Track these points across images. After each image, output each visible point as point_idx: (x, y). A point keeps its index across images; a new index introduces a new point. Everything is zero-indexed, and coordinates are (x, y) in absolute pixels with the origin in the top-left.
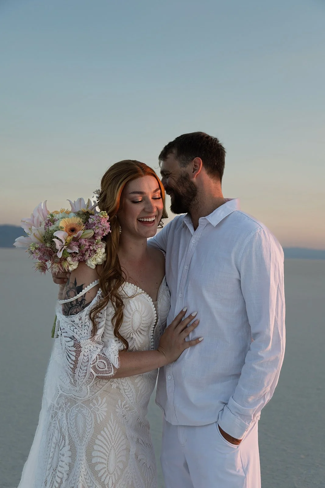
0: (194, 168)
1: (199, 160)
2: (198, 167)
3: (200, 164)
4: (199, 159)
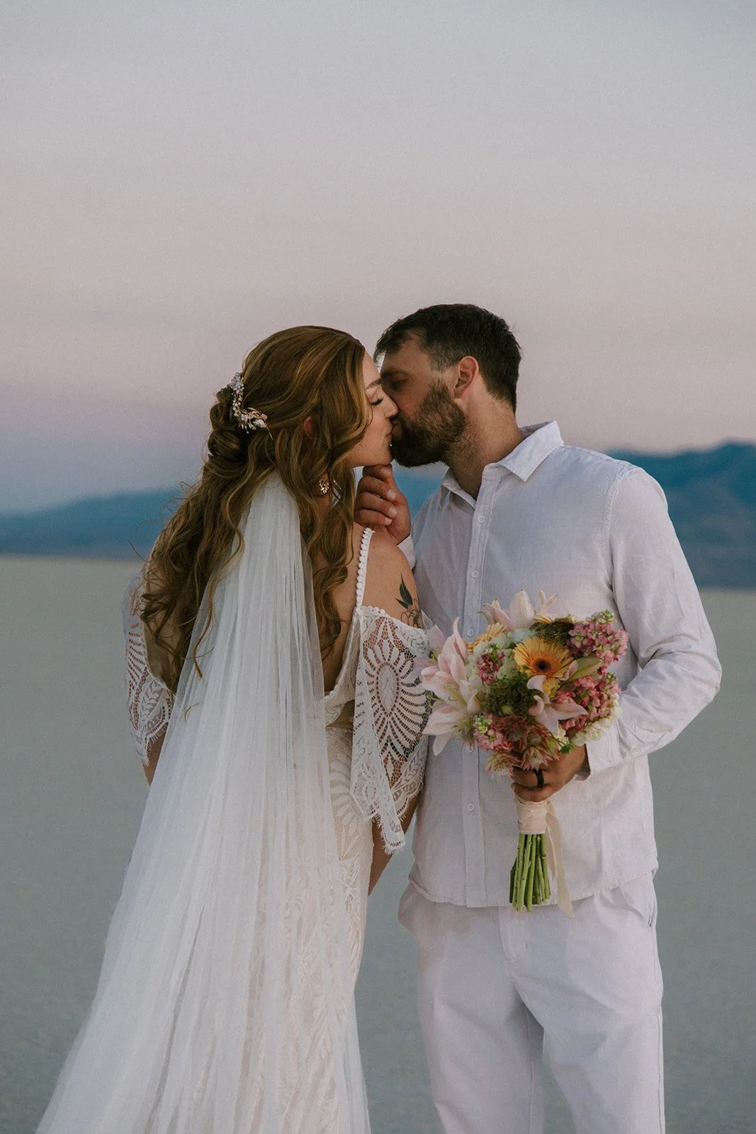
0: (461, 378)
1: (469, 362)
2: (471, 377)
3: (474, 371)
4: (472, 360)
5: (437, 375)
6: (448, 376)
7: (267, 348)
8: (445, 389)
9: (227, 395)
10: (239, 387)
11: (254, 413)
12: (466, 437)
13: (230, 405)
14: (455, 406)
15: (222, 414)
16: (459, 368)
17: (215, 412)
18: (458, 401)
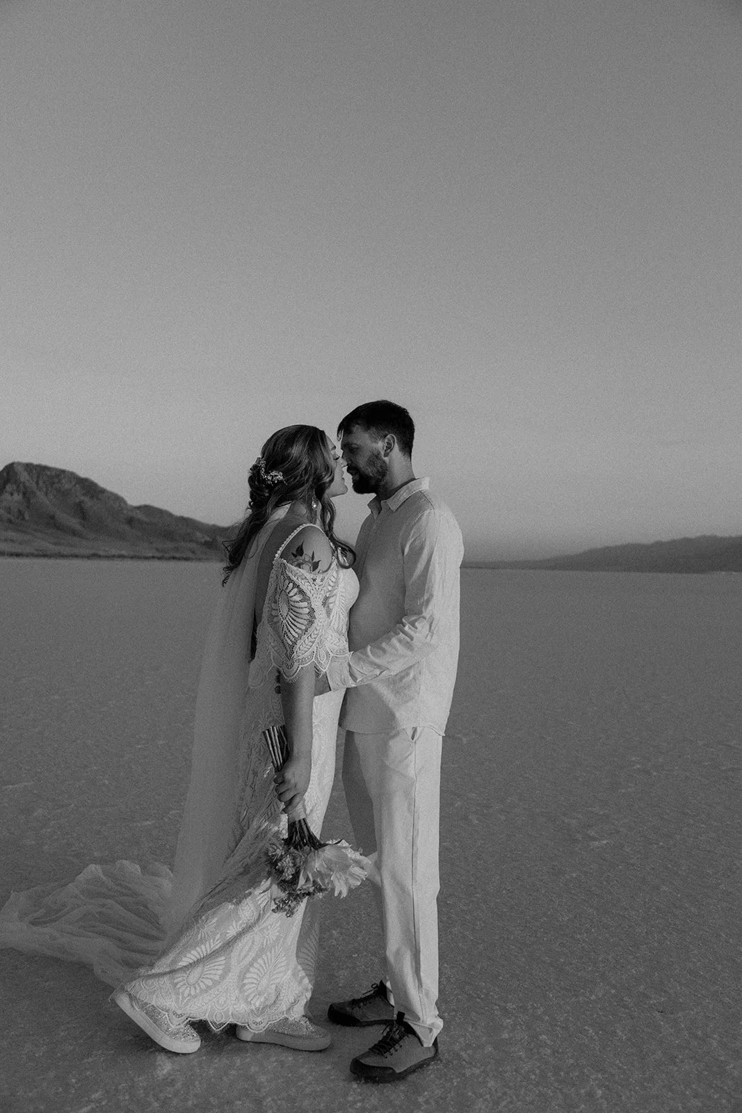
5: (374, 445)
6: (380, 445)
7: (276, 437)
8: (379, 453)
9: (255, 469)
10: (263, 462)
11: (274, 473)
12: (387, 477)
13: (259, 472)
14: (384, 462)
15: (256, 479)
16: (386, 440)
17: (251, 480)
18: (386, 459)
